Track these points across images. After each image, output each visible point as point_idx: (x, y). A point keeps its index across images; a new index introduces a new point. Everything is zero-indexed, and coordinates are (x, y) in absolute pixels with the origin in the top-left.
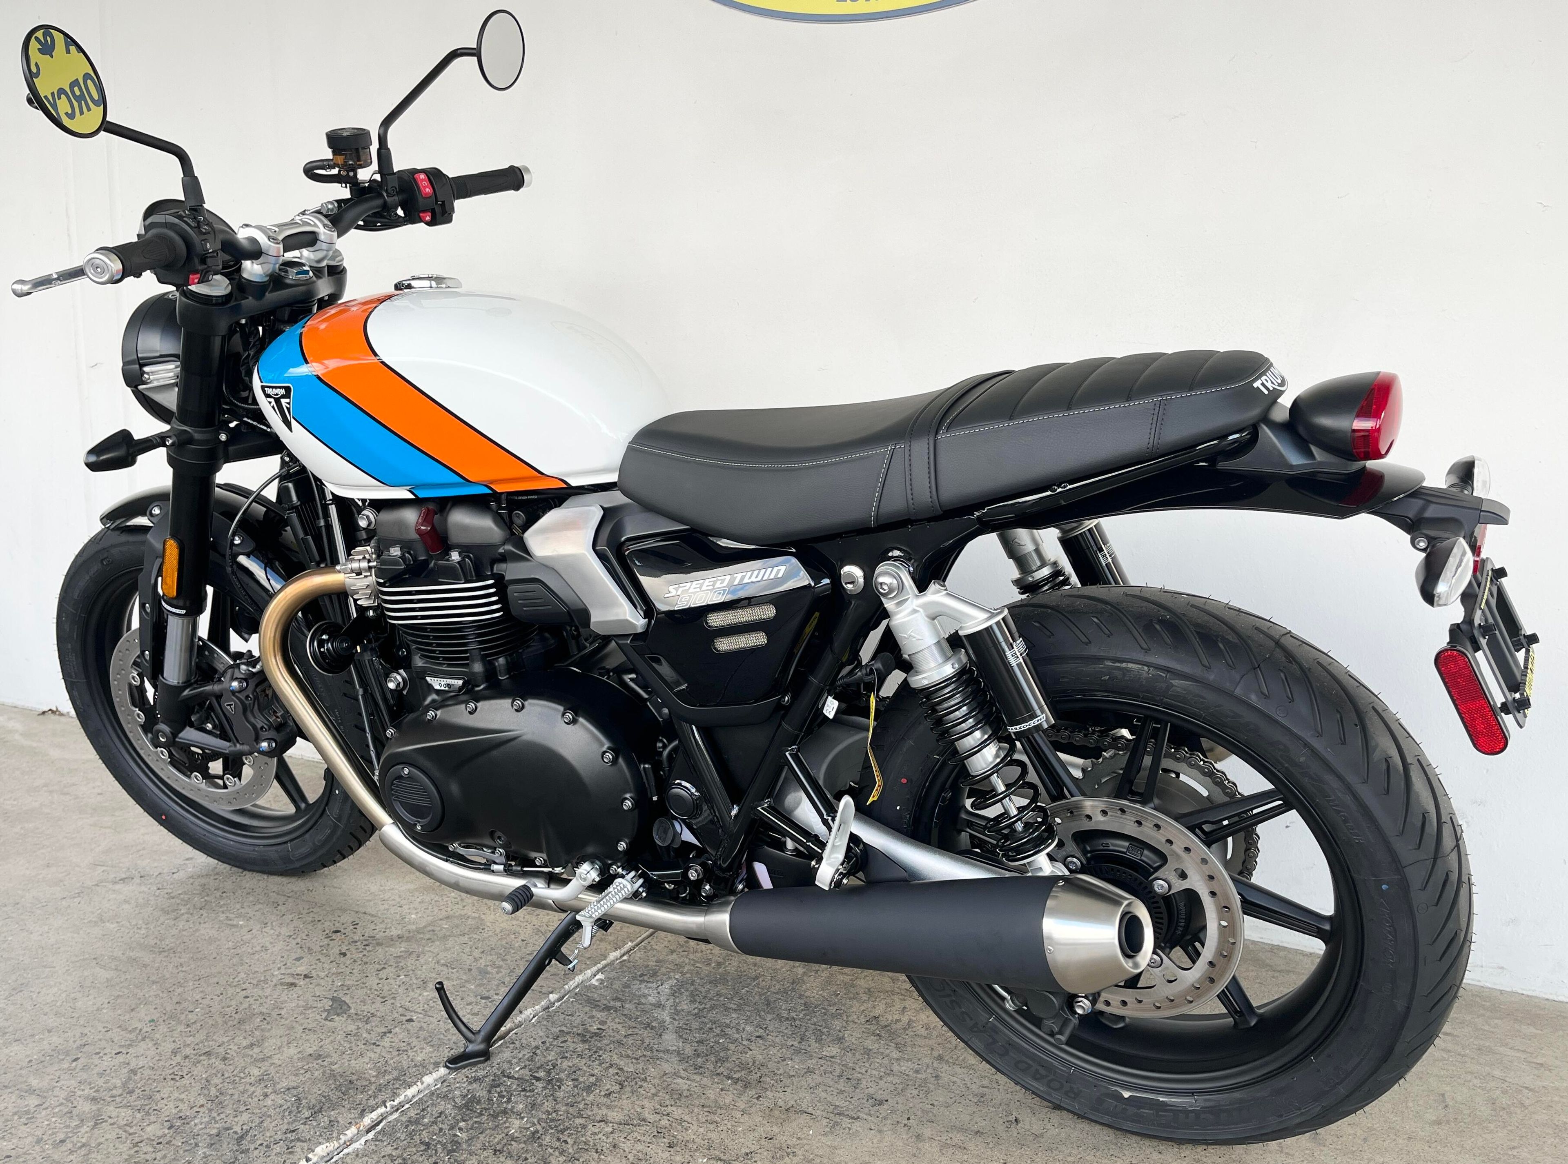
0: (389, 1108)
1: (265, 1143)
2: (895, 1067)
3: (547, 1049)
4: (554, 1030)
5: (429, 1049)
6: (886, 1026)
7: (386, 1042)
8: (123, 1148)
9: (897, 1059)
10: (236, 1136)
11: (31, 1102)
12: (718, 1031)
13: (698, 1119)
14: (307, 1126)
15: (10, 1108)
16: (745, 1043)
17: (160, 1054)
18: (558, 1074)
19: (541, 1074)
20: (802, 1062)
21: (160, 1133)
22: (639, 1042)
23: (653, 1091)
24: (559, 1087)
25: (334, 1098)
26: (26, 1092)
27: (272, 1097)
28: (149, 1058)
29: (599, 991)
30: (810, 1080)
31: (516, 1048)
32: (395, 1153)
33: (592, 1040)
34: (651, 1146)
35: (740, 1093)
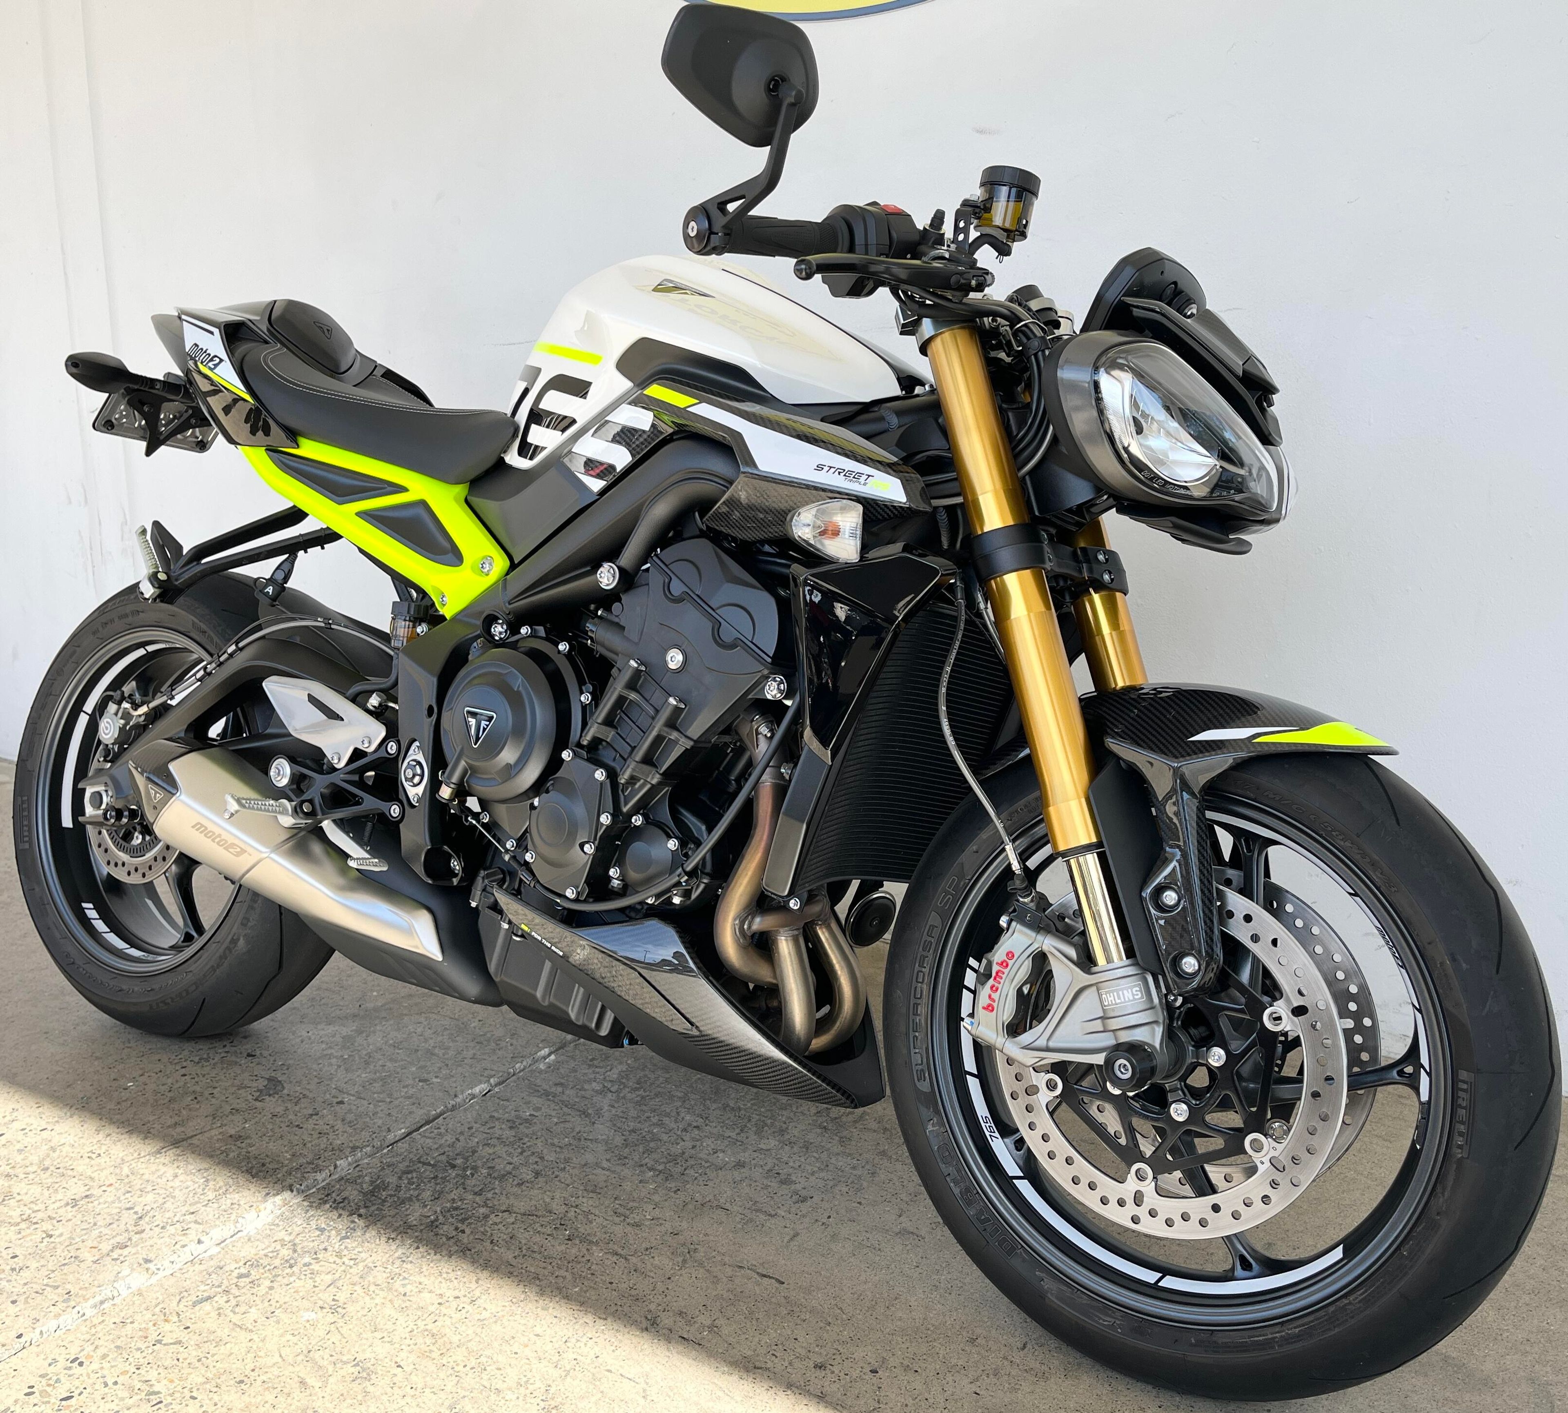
0: (294, 1192)
1: (162, 1225)
3: (472, 1135)
4: (484, 1116)
5: (350, 1132)
6: (836, 1118)
7: (310, 1125)
9: (838, 1154)
10: (135, 1217)
12: (655, 1120)
13: (606, 1212)
14: (208, 1209)
16: (679, 1133)
18: (475, 1161)
19: (459, 1161)
20: (734, 1155)
22: (568, 1131)
23: (568, 1182)
24: (472, 1175)
25: (242, 1181)
27: (181, 1178)
28: (71, 1136)
29: (543, 1076)
30: (737, 1175)
31: (440, 1134)
32: (287, 1238)
33: (521, 1127)
34: (550, 1238)
35: (659, 1187)
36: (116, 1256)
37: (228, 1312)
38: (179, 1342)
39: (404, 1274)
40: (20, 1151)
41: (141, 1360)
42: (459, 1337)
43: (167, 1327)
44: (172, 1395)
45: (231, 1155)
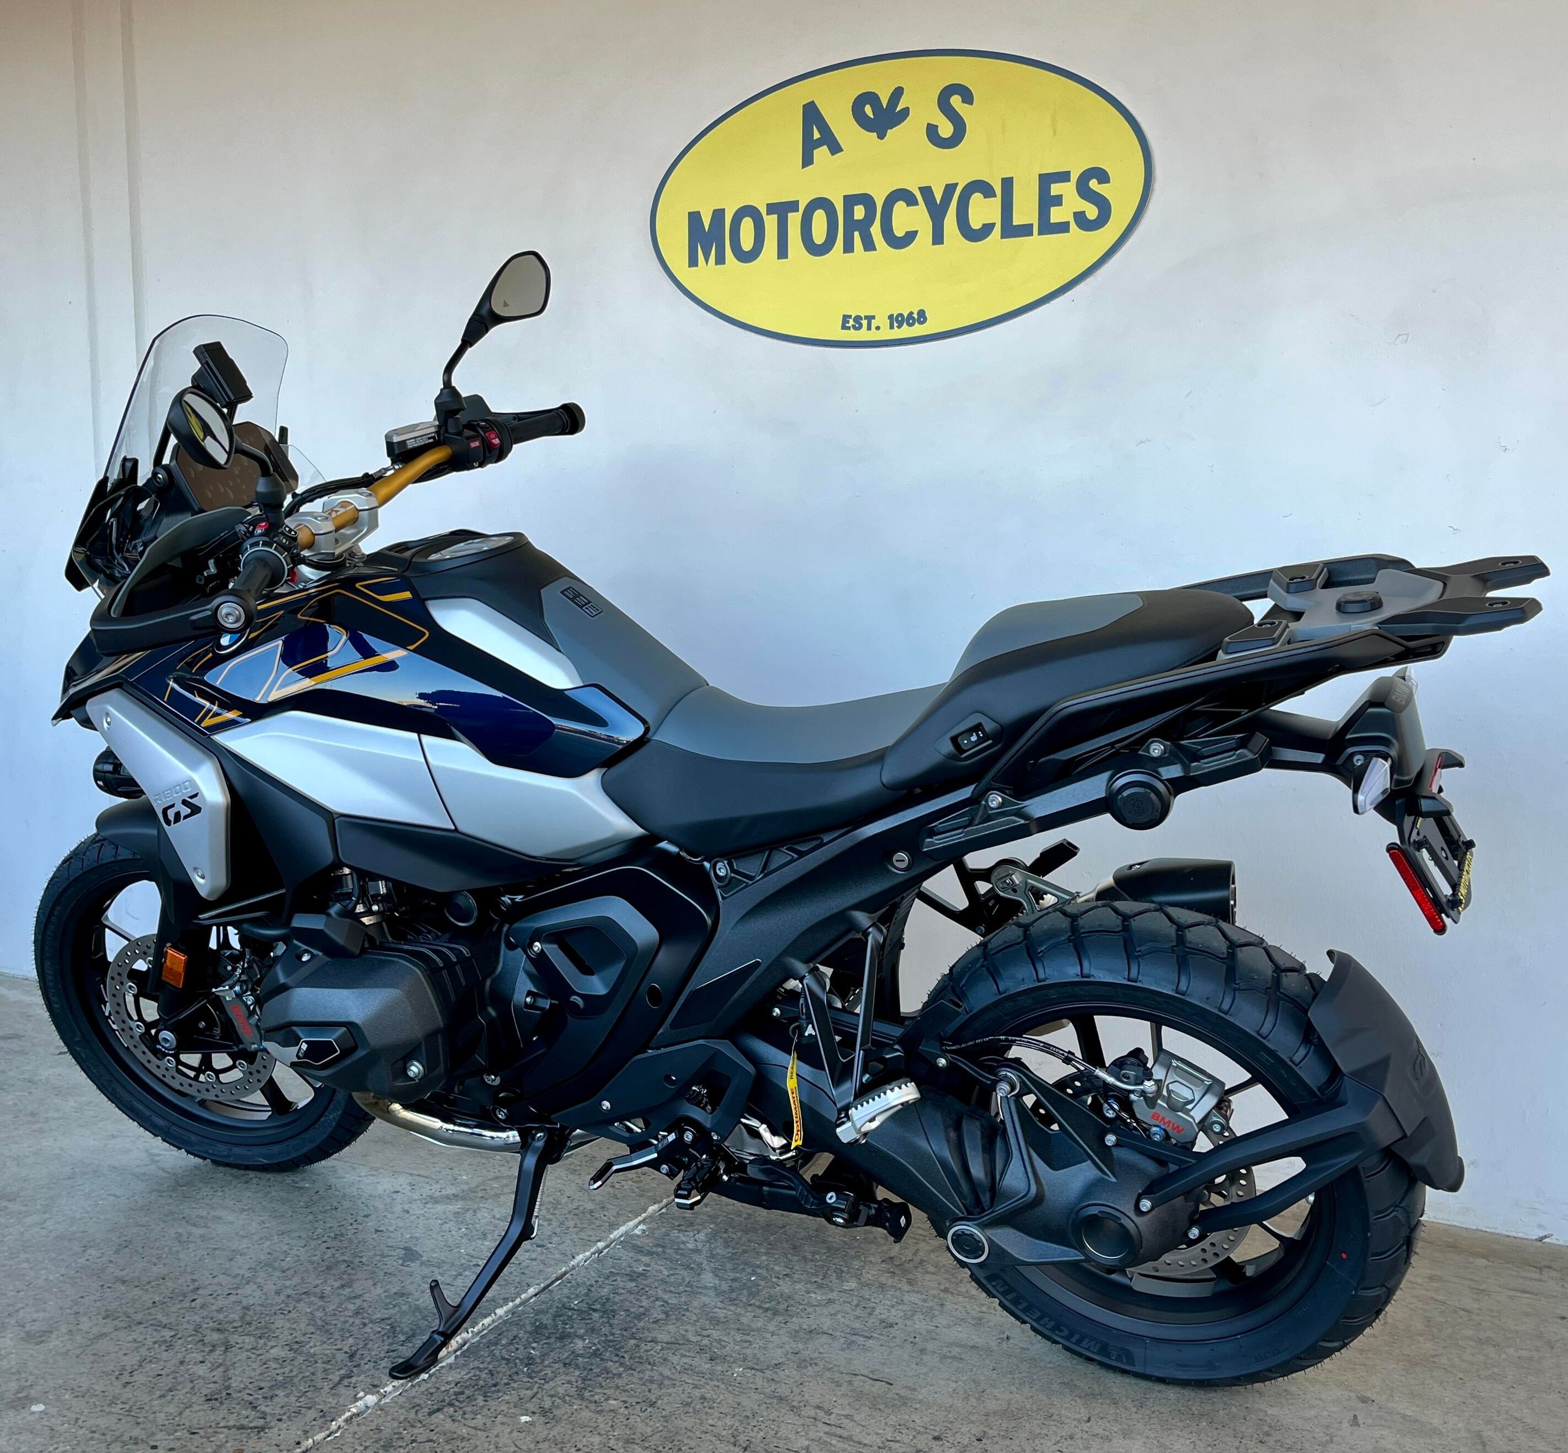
0: (470, 1334)
2: (906, 1298)
3: (600, 1287)
6: (900, 1265)
8: (254, 1365)
9: (909, 1292)
11: (165, 1334)
12: (749, 1271)
13: (734, 1340)
15: (149, 1340)
16: (774, 1280)
17: (266, 1294)
18: (612, 1307)
19: (598, 1307)
20: (823, 1294)
21: (282, 1354)
22: (680, 1281)
23: (695, 1318)
24: (614, 1316)
26: (158, 1326)
27: (370, 1325)
28: (257, 1297)
29: (642, 1240)
30: (831, 1309)
31: (573, 1286)
32: (481, 1366)
33: (639, 1279)
34: (695, 1360)
35: (770, 1320)
36: (347, 1384)
37: (459, 1418)
38: (431, 1441)
39: (590, 1388)
40: (219, 1311)
42: (650, 1429)
43: (416, 1431)
45: (404, 1308)
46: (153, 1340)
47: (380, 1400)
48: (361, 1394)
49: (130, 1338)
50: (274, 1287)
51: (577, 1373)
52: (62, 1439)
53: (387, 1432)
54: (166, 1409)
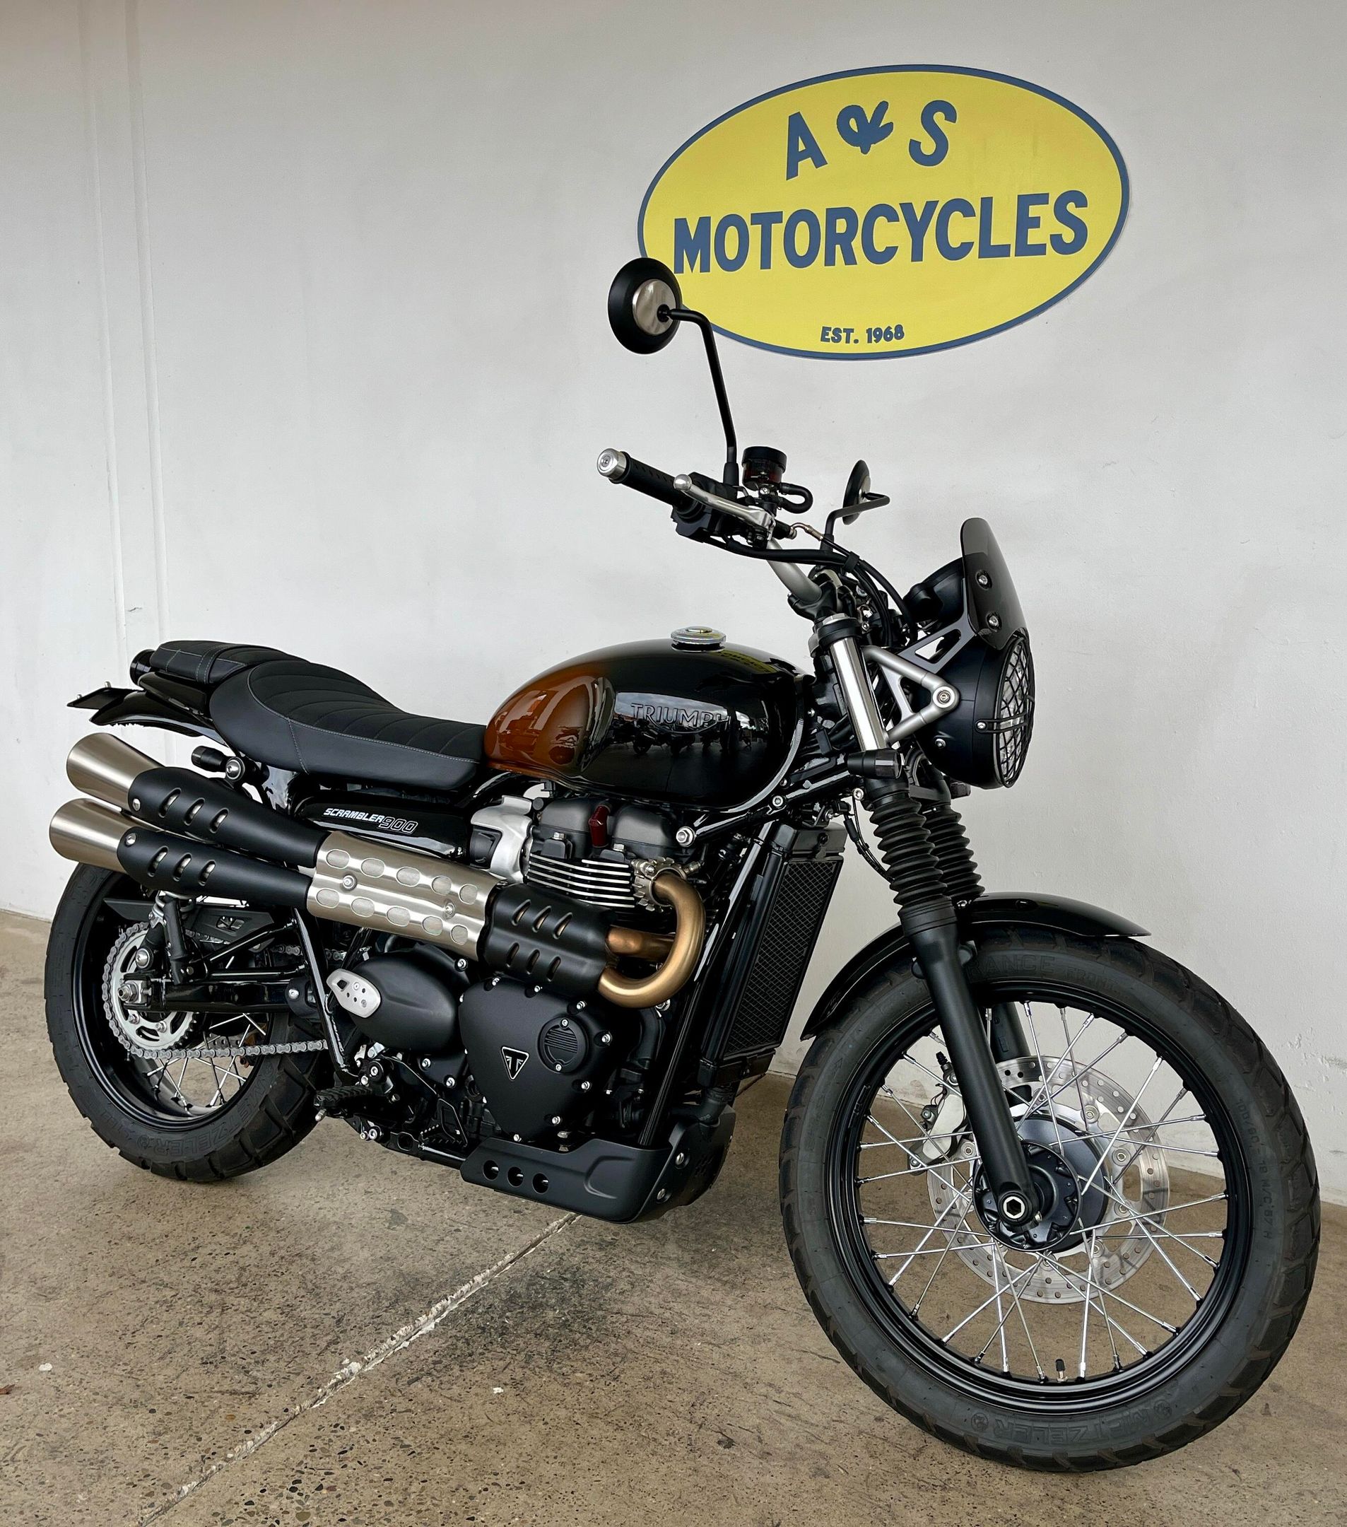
0: (449, 1302)
1: (358, 1326)
3: (572, 1255)
4: (576, 1239)
5: (475, 1254)
7: (440, 1248)
8: (248, 1328)
10: (335, 1320)
11: (167, 1293)
12: (710, 1242)
13: (694, 1313)
14: (388, 1314)
15: (151, 1299)
16: (733, 1252)
17: (261, 1255)
19: (568, 1276)
20: (778, 1267)
21: (274, 1317)
23: (658, 1290)
24: (583, 1286)
25: (405, 1292)
26: (161, 1285)
27: (357, 1290)
28: (253, 1259)
31: (546, 1254)
32: (458, 1334)
33: (608, 1248)
34: (657, 1333)
35: (727, 1294)
36: (333, 1350)
37: (437, 1388)
38: (410, 1411)
39: (558, 1360)
40: (217, 1271)
41: (387, 1425)
42: (613, 1403)
43: (395, 1400)
44: (419, 1447)
45: (389, 1273)
46: (156, 1299)
47: (364, 1367)
48: (347, 1361)
49: (134, 1297)
50: (269, 1248)
51: (547, 1344)
52: (67, 1399)
53: (369, 1399)
54: (164, 1372)
